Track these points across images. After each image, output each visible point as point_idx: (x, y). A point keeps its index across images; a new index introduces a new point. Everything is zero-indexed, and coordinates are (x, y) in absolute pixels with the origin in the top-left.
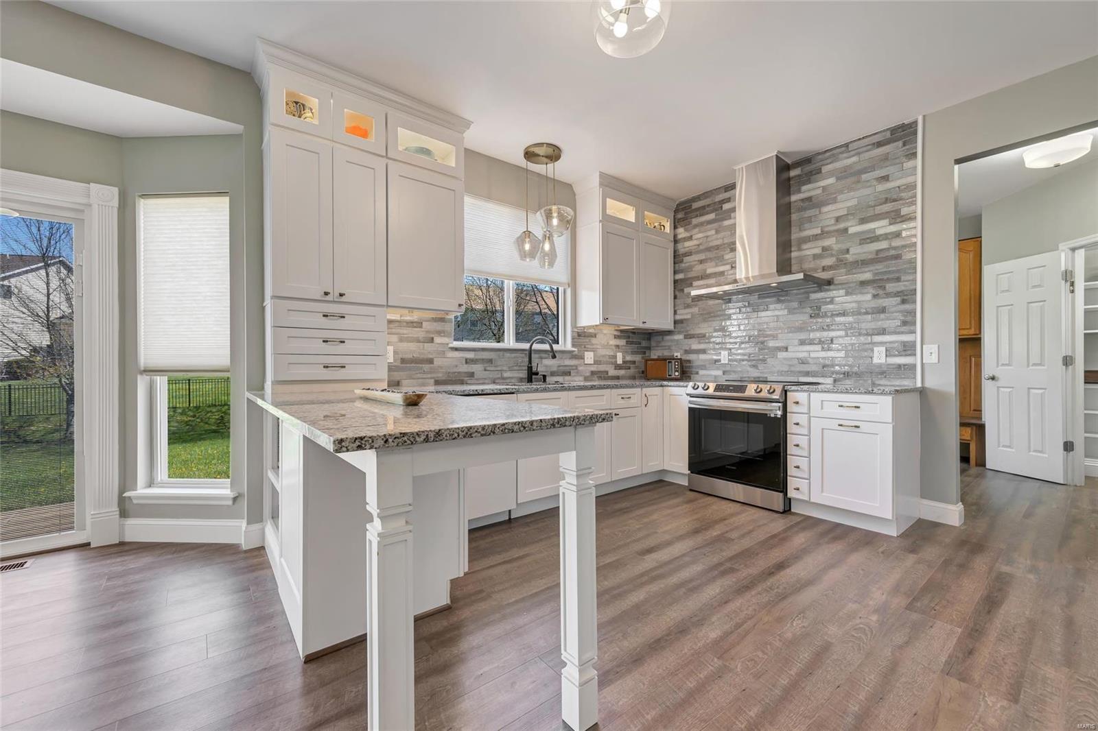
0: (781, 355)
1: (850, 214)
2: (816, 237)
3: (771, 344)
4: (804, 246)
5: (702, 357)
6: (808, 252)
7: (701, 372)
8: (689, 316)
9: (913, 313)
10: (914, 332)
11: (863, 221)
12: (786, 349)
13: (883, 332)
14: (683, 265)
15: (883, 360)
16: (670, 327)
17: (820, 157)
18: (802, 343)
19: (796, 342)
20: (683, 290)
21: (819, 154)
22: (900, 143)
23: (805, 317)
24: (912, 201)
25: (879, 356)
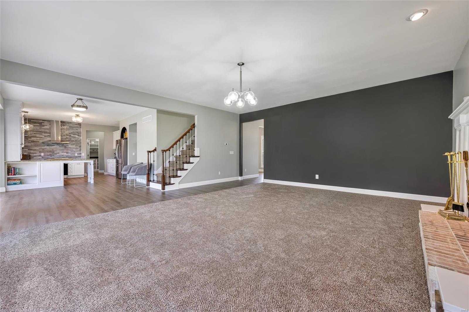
0: (58, 154)
3: (55, 152)
5: (35, 154)
6: (64, 137)
9: (81, 149)
10: (81, 151)
11: (73, 135)
13: (77, 151)
18: (62, 152)
20: (27, 139)
24: (81, 134)
25: (76, 155)
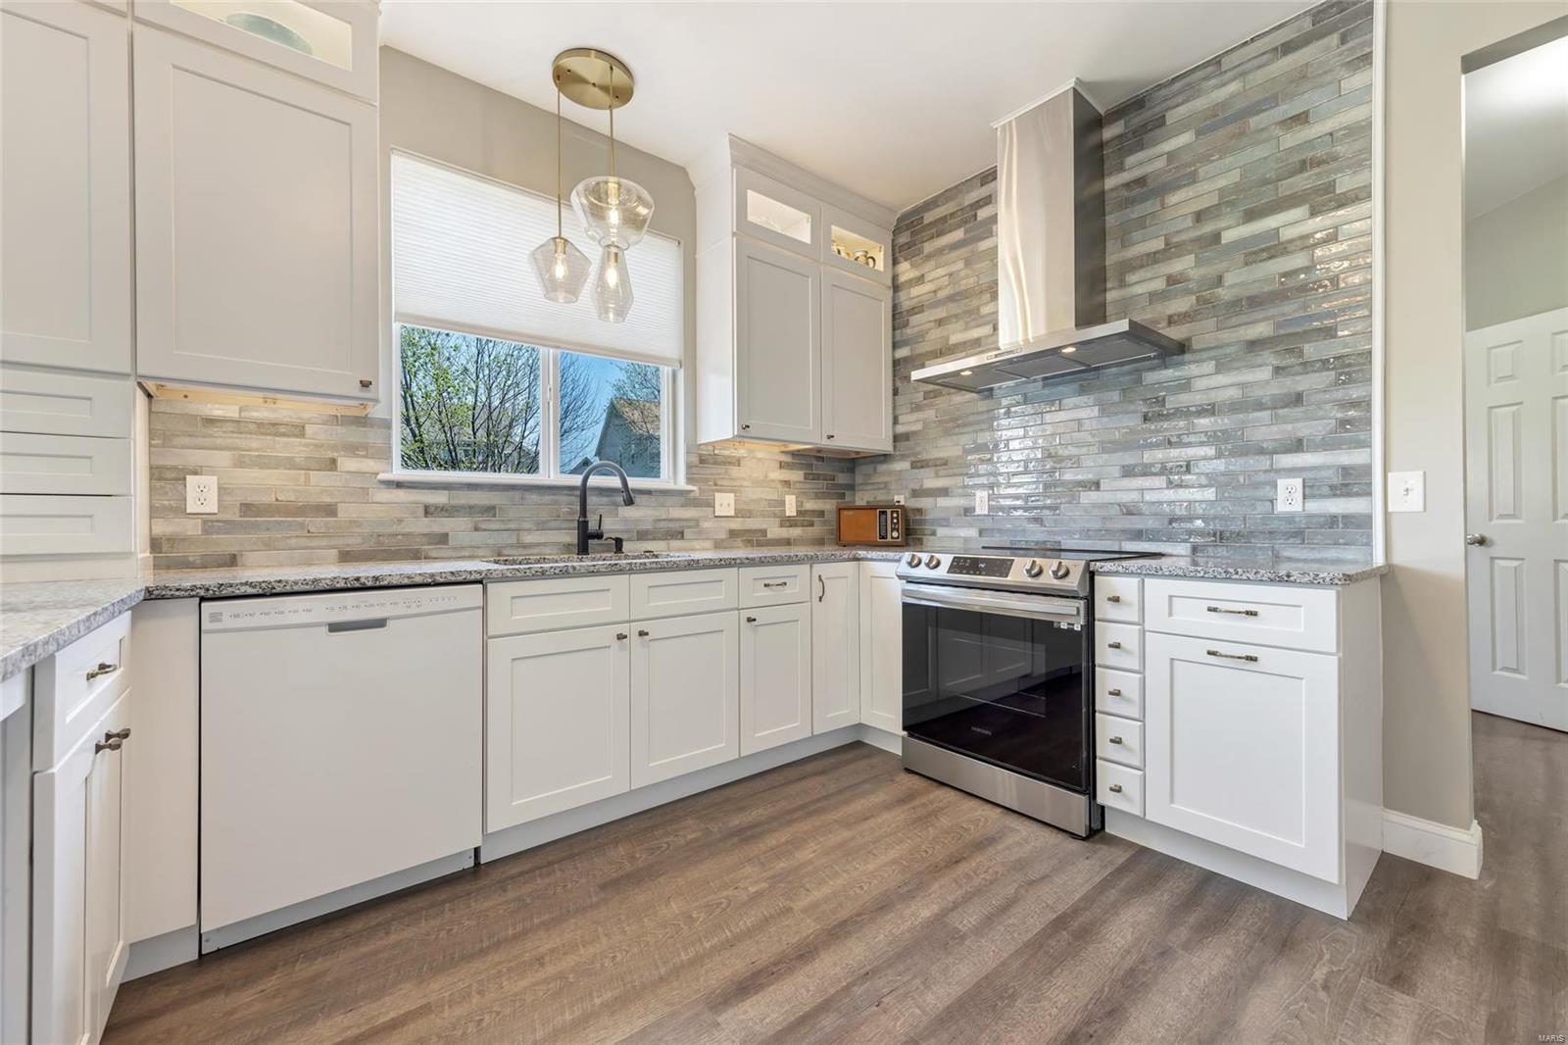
0: (1089, 497)
1: (1226, 201)
2: (1153, 258)
3: (1069, 475)
4: (1132, 278)
5: (942, 502)
6: (1139, 289)
7: (941, 531)
8: (918, 427)
9: (1365, 404)
10: (1366, 444)
11: (1251, 216)
12: (1097, 485)
13: (1298, 446)
14: (909, 331)
15: (1297, 506)
16: (885, 445)
17: (1163, 92)
18: (1128, 472)
19: (1116, 471)
21: (1160, 87)
22: (1335, 38)
23: (1133, 421)
24: (1362, 161)
25: (1289, 497)
